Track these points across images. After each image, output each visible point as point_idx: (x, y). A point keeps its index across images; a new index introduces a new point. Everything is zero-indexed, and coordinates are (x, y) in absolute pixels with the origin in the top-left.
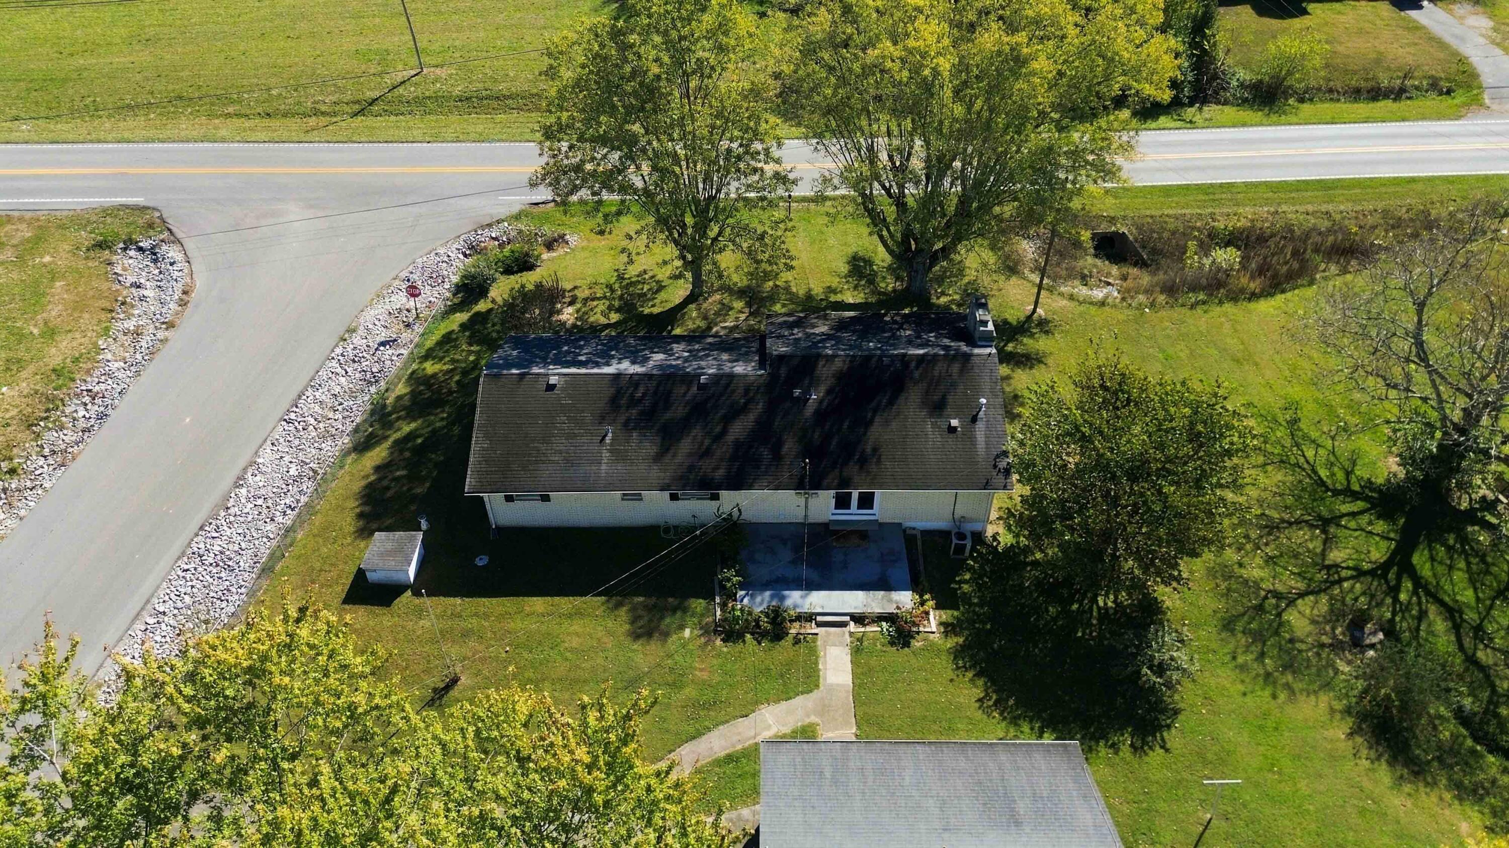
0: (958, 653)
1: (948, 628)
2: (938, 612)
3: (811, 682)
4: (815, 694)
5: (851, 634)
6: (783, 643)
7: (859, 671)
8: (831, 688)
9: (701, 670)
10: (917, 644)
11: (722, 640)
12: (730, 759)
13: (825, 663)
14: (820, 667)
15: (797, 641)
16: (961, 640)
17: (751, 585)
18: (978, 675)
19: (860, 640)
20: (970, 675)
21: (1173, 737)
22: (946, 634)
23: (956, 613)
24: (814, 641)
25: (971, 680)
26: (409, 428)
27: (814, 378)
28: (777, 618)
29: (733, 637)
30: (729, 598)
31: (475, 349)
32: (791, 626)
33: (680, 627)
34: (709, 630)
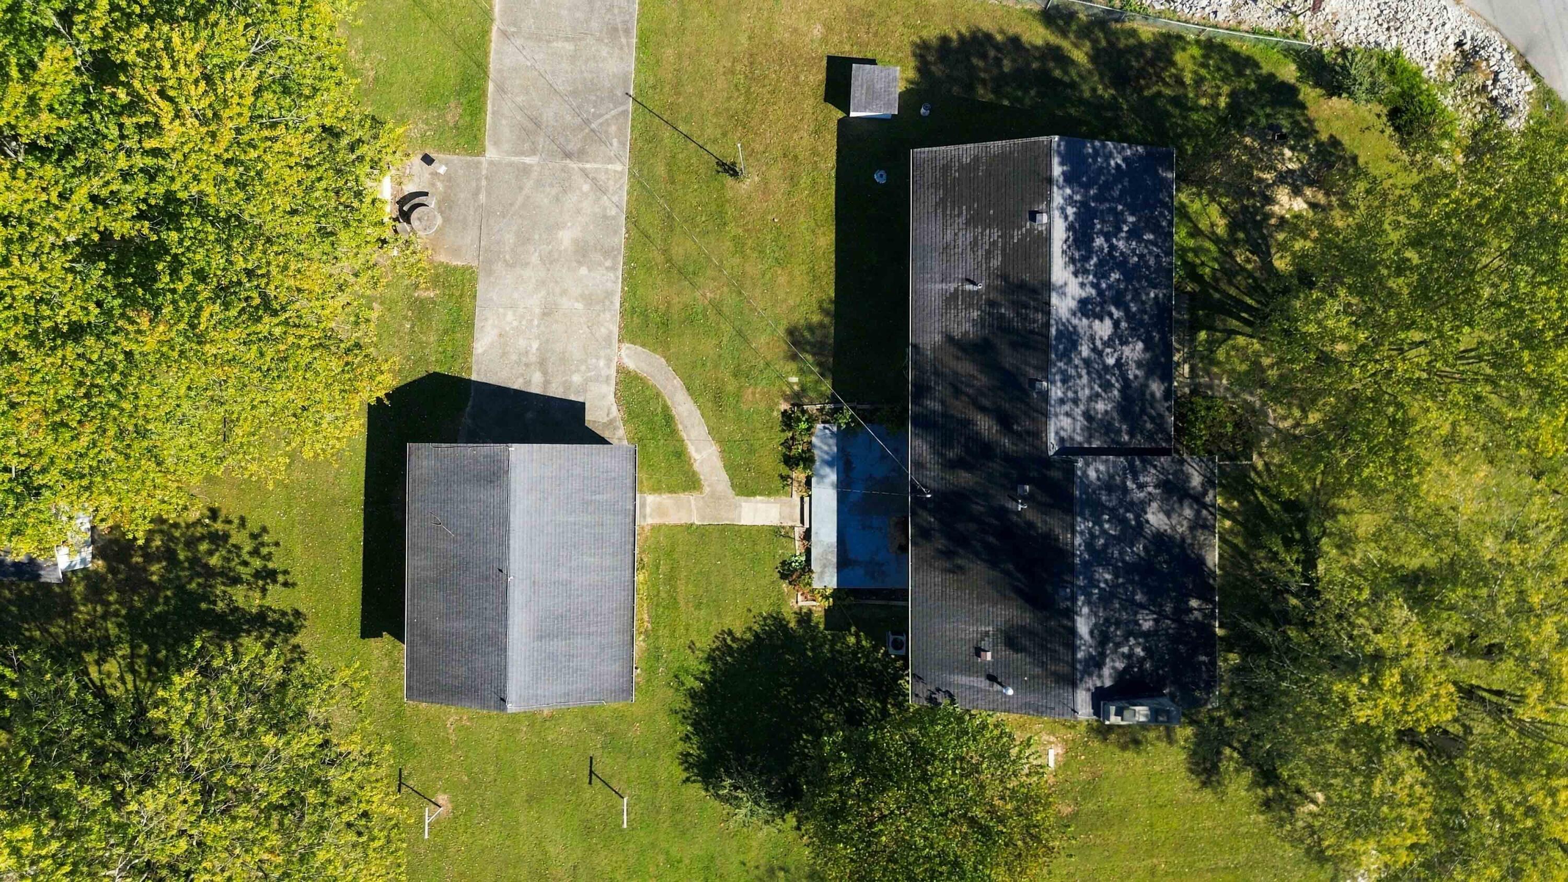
0: (779, 622)
1: (805, 618)
2: (818, 607)
3: (745, 489)
4: (730, 492)
5: (793, 527)
6: (782, 466)
7: (753, 532)
8: (737, 506)
9: (754, 394)
10: (785, 586)
11: (785, 411)
12: (669, 419)
13: (762, 502)
14: (758, 498)
15: (784, 478)
16: (792, 624)
17: (844, 437)
18: (757, 635)
19: (786, 536)
20: (756, 627)
21: (696, 790)
22: (799, 613)
23: (822, 626)
24: (786, 494)
25: (750, 629)
26: (1080, 56)
27: (1044, 508)
28: (806, 460)
29: (788, 420)
30: (830, 417)
31: (1223, 102)
32: (799, 475)
33: (801, 372)
34: (797, 399)
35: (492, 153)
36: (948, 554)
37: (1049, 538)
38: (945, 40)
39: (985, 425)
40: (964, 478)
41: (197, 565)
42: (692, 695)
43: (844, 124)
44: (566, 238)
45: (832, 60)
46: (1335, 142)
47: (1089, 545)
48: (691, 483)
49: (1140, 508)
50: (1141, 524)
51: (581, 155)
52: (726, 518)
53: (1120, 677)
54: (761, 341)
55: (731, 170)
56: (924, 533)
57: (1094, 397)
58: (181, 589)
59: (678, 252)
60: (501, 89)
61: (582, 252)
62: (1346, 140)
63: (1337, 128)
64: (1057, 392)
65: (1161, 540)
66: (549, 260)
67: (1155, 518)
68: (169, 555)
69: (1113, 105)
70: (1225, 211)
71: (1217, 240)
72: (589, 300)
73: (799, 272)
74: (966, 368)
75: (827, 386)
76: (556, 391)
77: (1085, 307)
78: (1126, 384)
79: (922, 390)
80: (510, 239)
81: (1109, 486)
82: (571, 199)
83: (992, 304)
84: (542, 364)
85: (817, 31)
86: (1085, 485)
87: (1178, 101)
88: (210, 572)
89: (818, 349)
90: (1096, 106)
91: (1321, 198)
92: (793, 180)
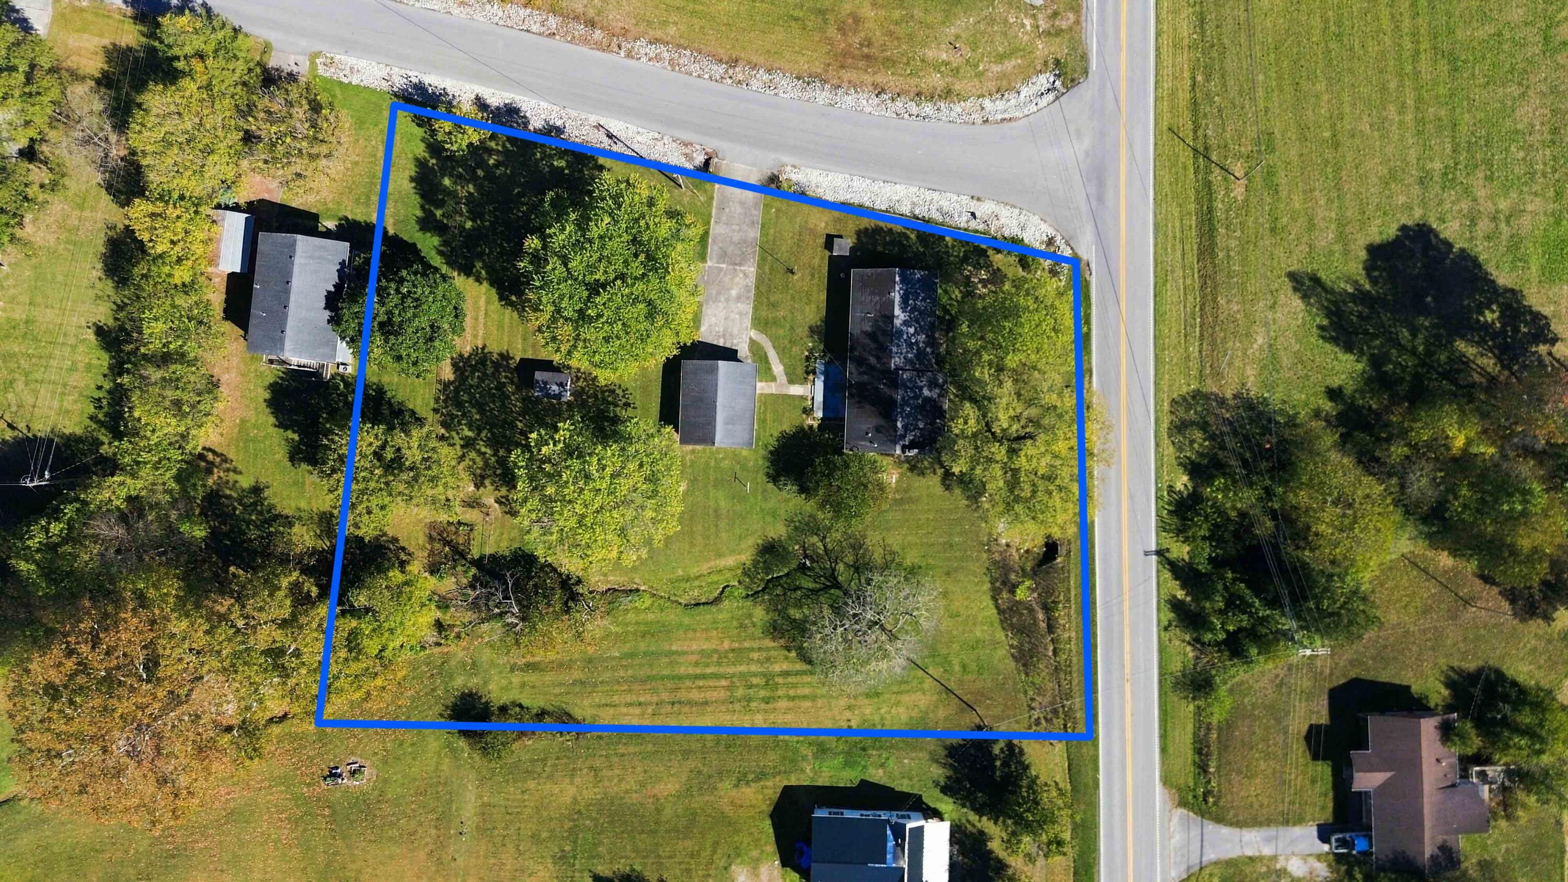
0: (802, 429)
1: (811, 427)
2: (815, 424)
3: (791, 382)
4: (786, 383)
5: (808, 396)
6: (805, 374)
7: (794, 397)
8: (789, 388)
9: (796, 348)
10: (804, 416)
11: (807, 355)
12: (766, 356)
13: (797, 387)
14: (796, 385)
15: (805, 378)
16: (806, 429)
17: (827, 365)
18: (794, 433)
19: (805, 399)
20: (794, 430)
21: (770, 485)
22: (809, 426)
23: (817, 430)
24: (805, 384)
25: (792, 430)
26: (913, 236)
27: (889, 387)
28: (814, 372)
29: (808, 358)
30: (822, 358)
31: (961, 254)
32: (811, 377)
33: (813, 342)
34: (811, 351)
35: (709, 263)
36: (859, 402)
37: (891, 397)
38: (866, 229)
39: (873, 360)
40: (865, 378)
41: (604, 400)
42: (771, 452)
43: (831, 257)
44: (734, 293)
45: (828, 235)
46: (998, 269)
47: (903, 399)
48: (774, 379)
49: (921, 389)
50: (921, 393)
51: (740, 264)
52: (784, 392)
53: (911, 442)
54: (799, 330)
55: (792, 272)
56: (851, 396)
57: (907, 352)
58: (598, 409)
59: (772, 299)
60: (714, 241)
61: (739, 298)
62: (1003, 268)
63: (1000, 265)
64: (895, 349)
65: (927, 400)
66: (728, 300)
67: (926, 392)
68: (596, 396)
69: (924, 254)
70: (961, 292)
71: (957, 301)
72: (740, 314)
73: (813, 306)
74: (867, 341)
75: (822, 347)
76: (728, 345)
77: (905, 323)
78: (919, 349)
79: (853, 349)
80: (714, 292)
81: (910, 380)
82: (737, 279)
83: (876, 321)
84: (724, 336)
85: (823, 225)
86: (902, 379)
87: (947, 253)
88: (609, 403)
89: (819, 333)
90: (917, 255)
91: (993, 289)
92: (813, 275)
